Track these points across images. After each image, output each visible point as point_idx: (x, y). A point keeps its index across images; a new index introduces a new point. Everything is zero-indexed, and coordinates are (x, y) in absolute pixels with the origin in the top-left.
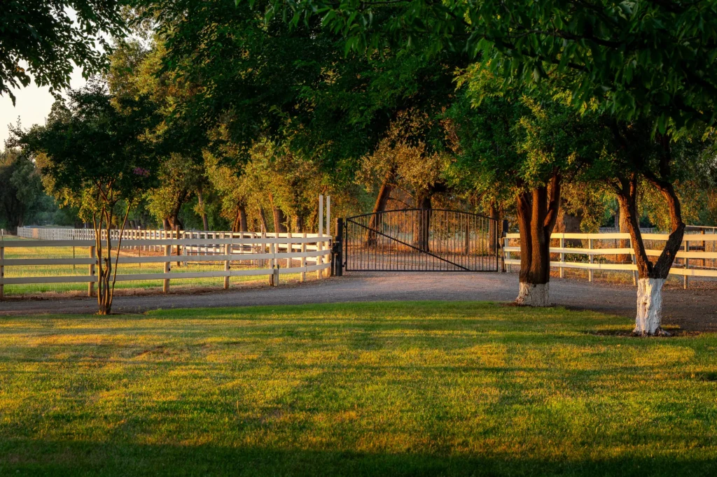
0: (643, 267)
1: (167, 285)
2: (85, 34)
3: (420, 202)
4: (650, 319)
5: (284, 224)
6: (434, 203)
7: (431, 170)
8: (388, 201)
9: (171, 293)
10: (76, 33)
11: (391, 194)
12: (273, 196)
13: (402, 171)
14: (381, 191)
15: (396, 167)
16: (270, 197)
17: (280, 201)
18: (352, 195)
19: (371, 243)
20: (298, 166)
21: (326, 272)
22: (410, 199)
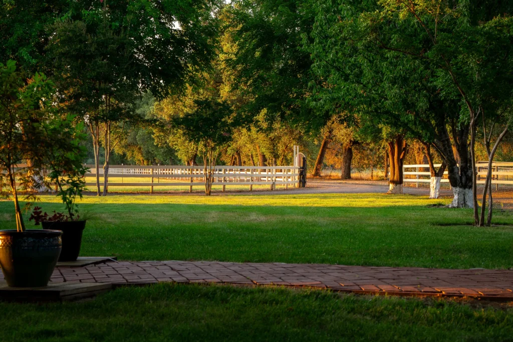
0: (433, 172)
1: (224, 188)
2: (194, 73)
3: (345, 150)
4: (435, 193)
5: (266, 163)
6: (354, 151)
7: (351, 132)
8: (327, 150)
9: (226, 192)
10: (190, 72)
11: (329, 146)
12: (259, 147)
13: (335, 132)
14: (322, 143)
15: (332, 130)
16: (257, 147)
17: (264, 150)
18: (304, 146)
19: (317, 174)
20: (276, 130)
21: (297, 185)
22: (339, 149)
